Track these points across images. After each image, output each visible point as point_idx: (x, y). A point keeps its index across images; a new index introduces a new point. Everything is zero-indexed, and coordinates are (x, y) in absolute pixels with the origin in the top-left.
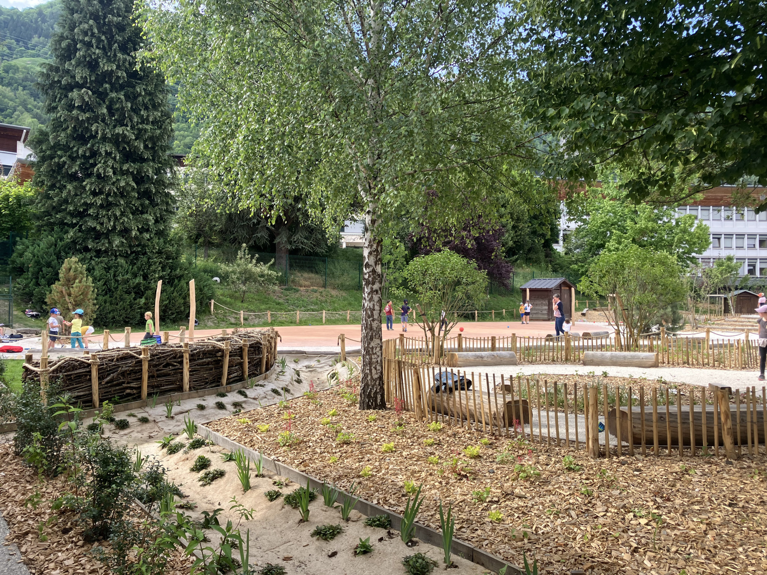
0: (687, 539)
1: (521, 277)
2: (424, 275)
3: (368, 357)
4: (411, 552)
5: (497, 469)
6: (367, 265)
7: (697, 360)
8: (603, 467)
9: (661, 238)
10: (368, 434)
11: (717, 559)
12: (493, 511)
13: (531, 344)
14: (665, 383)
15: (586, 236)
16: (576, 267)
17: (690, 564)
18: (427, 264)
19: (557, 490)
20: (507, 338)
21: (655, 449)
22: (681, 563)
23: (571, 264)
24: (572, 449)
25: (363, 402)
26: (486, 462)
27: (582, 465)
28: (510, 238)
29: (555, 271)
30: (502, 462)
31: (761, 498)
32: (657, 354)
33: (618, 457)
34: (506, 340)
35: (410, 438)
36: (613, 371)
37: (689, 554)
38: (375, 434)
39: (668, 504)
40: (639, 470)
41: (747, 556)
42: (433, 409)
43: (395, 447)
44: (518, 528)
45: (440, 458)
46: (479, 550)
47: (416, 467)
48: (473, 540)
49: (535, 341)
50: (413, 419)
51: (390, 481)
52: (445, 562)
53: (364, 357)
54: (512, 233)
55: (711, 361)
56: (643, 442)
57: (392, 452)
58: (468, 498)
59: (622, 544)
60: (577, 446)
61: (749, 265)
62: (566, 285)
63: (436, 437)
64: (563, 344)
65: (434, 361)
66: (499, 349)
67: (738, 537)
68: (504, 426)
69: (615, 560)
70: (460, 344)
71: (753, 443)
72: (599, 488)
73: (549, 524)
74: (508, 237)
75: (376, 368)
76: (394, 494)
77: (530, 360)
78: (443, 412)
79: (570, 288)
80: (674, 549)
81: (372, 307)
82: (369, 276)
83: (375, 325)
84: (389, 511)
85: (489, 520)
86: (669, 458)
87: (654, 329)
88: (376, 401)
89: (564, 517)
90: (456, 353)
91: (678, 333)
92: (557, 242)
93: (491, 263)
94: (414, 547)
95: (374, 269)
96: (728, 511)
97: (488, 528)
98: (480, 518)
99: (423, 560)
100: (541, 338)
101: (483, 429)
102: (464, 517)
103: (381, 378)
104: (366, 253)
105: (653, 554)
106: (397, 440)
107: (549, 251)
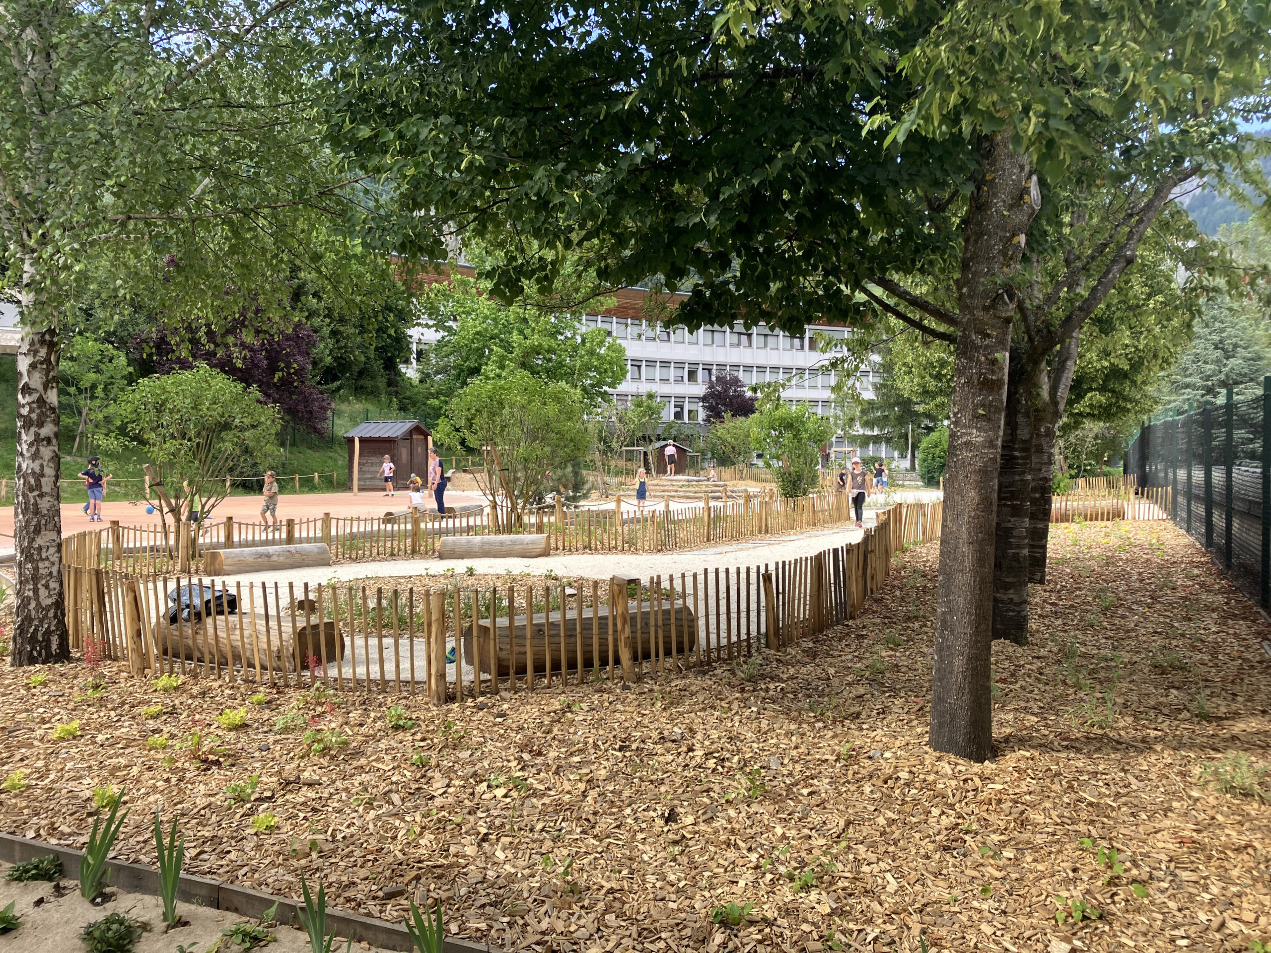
0: (558, 807)
1: (347, 419)
2: (159, 411)
3: (29, 566)
4: (97, 915)
5: (276, 742)
6: (27, 390)
7: (602, 542)
8: (451, 717)
9: (560, 363)
10: (27, 711)
11: (596, 831)
12: (262, 815)
13: (355, 530)
14: (556, 579)
15: (452, 353)
16: (437, 402)
17: (559, 844)
18: (164, 390)
19: (374, 764)
20: (315, 521)
21: (529, 680)
22: (548, 844)
23: (428, 399)
24: (405, 694)
25: (20, 652)
26: (256, 734)
27: (418, 718)
28: (327, 351)
29: (403, 408)
30: (286, 730)
31: (661, 733)
32: (549, 537)
33: (475, 698)
34: (312, 525)
35: (114, 709)
36: (482, 566)
37: (560, 830)
38: (41, 710)
39: (539, 760)
40: (502, 715)
41: (636, 819)
42: (165, 653)
43: (82, 729)
44: (302, 837)
45: (173, 736)
46: (231, 887)
47: (120, 759)
48: (221, 871)
49: (362, 523)
50: (125, 674)
51: (64, 791)
52: (165, 920)
53: (20, 565)
54: (331, 342)
55: (620, 543)
56: (512, 672)
57: (74, 738)
58: (217, 800)
59: (466, 833)
60: (413, 688)
61: (676, 406)
62: (421, 432)
63: (168, 701)
64: (409, 527)
65: (178, 567)
66: (301, 541)
67: (627, 793)
68: (295, 670)
69: (455, 859)
70: (229, 536)
71: (657, 655)
72: (440, 750)
73: (355, 821)
74: (324, 350)
75: (47, 587)
76: (71, 815)
77: (354, 556)
78: (183, 656)
79: (426, 435)
80: (539, 826)
81: (37, 470)
82: (31, 411)
83: (45, 504)
84: (58, 848)
85: (253, 831)
86: (548, 691)
87: (549, 499)
88: (48, 647)
89: (381, 807)
90: (221, 551)
91: (581, 503)
92: (407, 361)
93: (293, 393)
94: (107, 905)
95: (41, 396)
96: (617, 757)
97: (249, 845)
98: (236, 831)
99: (121, 924)
100: (372, 519)
101: (257, 678)
102: (207, 834)
103: (59, 605)
104: (23, 365)
105: (510, 839)
106: (87, 716)
107: (393, 376)
